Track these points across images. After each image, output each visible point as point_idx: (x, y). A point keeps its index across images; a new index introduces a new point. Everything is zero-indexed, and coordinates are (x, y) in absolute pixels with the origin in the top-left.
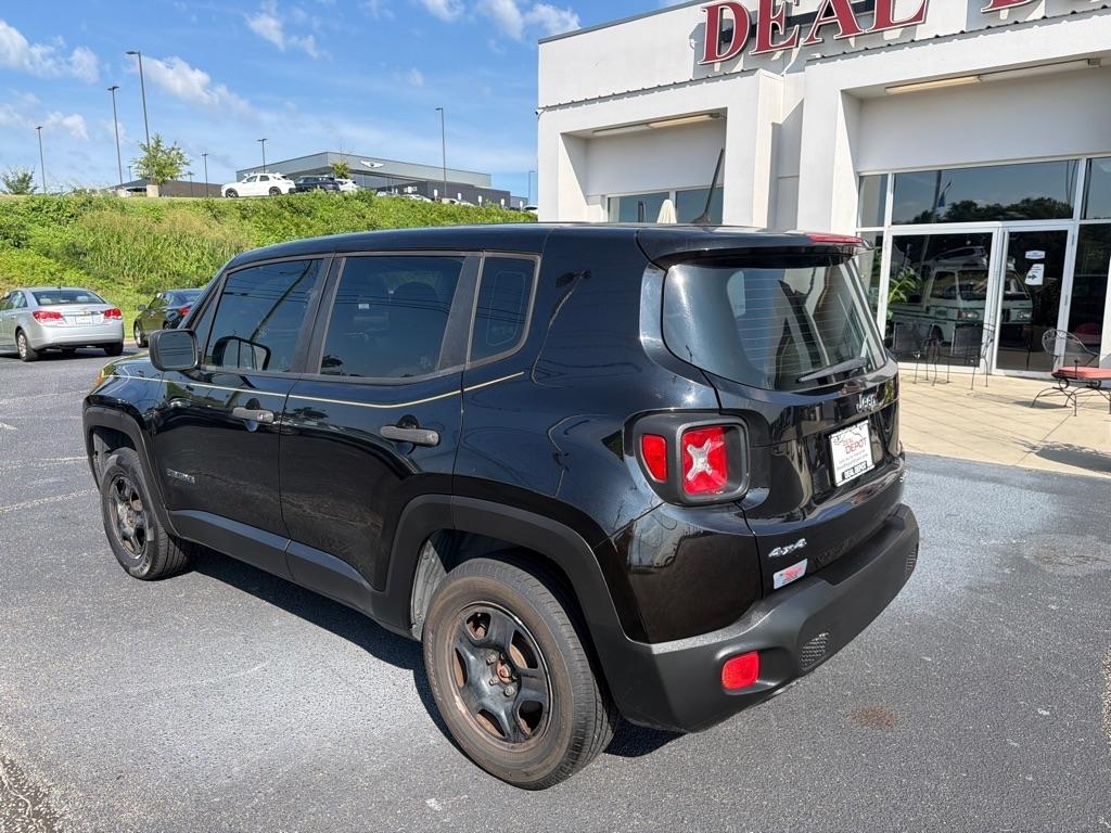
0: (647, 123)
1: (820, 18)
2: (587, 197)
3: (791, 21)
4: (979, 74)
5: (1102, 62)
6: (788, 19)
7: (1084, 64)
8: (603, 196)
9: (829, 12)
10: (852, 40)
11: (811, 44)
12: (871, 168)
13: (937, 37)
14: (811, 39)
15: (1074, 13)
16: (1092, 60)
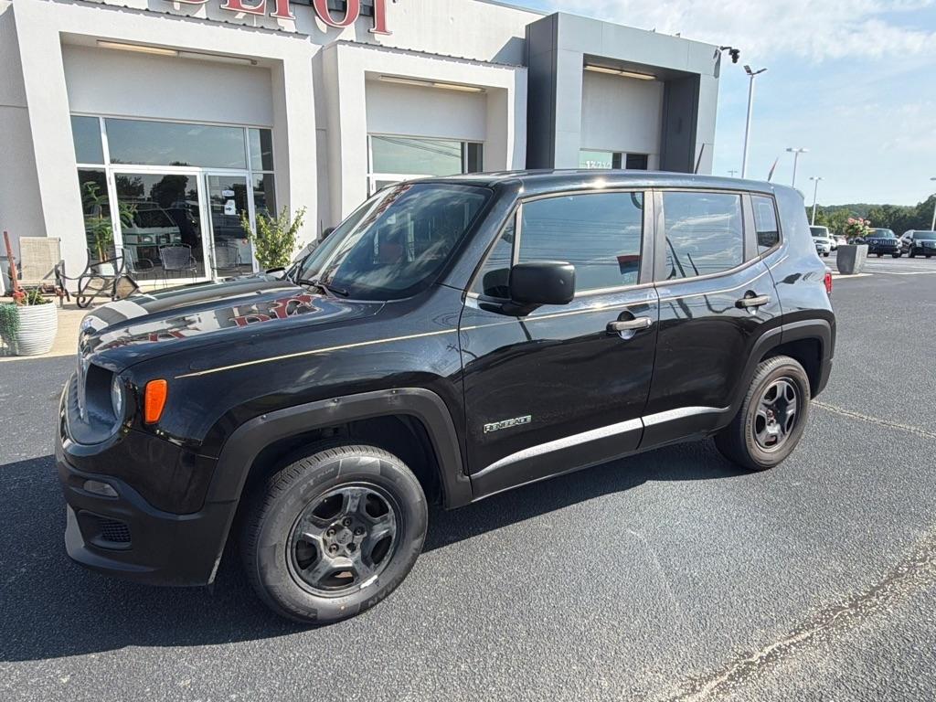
4: (179, 50)
5: (258, 64)
7: (249, 62)
15: (226, 22)
16: (254, 61)
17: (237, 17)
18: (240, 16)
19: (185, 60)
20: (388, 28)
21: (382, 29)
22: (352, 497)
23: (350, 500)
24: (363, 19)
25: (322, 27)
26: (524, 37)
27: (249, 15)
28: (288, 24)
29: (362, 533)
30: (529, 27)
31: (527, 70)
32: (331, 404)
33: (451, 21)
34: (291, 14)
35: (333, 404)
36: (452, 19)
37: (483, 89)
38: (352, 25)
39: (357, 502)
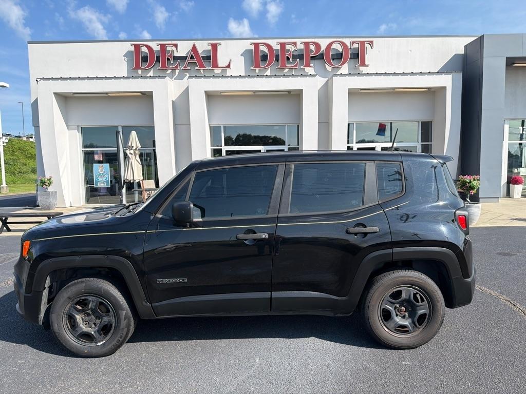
0: (107, 93)
1: (188, 59)
2: (68, 126)
3: (175, 58)
4: (254, 92)
5: (292, 93)
6: (174, 57)
7: (287, 93)
8: (78, 126)
9: (192, 58)
10: (202, 71)
11: (185, 70)
12: (215, 123)
13: (240, 76)
14: (185, 67)
15: (284, 75)
16: (289, 92)
17: (285, 71)
18: (287, 70)
19: (257, 95)
20: (367, 63)
21: (363, 64)
22: (92, 301)
23: (91, 302)
24: (352, 60)
25: (329, 68)
26: (463, 53)
27: (291, 69)
28: (310, 70)
29: (99, 319)
30: (466, 47)
31: (462, 73)
32: (77, 258)
33: (410, 52)
34: (312, 65)
35: (78, 258)
36: (411, 51)
37: (429, 89)
38: (346, 65)
39: (94, 304)
